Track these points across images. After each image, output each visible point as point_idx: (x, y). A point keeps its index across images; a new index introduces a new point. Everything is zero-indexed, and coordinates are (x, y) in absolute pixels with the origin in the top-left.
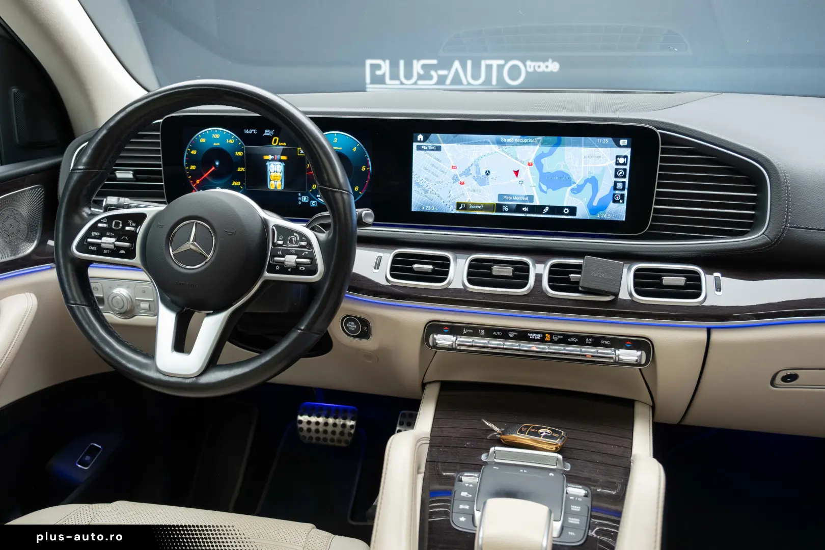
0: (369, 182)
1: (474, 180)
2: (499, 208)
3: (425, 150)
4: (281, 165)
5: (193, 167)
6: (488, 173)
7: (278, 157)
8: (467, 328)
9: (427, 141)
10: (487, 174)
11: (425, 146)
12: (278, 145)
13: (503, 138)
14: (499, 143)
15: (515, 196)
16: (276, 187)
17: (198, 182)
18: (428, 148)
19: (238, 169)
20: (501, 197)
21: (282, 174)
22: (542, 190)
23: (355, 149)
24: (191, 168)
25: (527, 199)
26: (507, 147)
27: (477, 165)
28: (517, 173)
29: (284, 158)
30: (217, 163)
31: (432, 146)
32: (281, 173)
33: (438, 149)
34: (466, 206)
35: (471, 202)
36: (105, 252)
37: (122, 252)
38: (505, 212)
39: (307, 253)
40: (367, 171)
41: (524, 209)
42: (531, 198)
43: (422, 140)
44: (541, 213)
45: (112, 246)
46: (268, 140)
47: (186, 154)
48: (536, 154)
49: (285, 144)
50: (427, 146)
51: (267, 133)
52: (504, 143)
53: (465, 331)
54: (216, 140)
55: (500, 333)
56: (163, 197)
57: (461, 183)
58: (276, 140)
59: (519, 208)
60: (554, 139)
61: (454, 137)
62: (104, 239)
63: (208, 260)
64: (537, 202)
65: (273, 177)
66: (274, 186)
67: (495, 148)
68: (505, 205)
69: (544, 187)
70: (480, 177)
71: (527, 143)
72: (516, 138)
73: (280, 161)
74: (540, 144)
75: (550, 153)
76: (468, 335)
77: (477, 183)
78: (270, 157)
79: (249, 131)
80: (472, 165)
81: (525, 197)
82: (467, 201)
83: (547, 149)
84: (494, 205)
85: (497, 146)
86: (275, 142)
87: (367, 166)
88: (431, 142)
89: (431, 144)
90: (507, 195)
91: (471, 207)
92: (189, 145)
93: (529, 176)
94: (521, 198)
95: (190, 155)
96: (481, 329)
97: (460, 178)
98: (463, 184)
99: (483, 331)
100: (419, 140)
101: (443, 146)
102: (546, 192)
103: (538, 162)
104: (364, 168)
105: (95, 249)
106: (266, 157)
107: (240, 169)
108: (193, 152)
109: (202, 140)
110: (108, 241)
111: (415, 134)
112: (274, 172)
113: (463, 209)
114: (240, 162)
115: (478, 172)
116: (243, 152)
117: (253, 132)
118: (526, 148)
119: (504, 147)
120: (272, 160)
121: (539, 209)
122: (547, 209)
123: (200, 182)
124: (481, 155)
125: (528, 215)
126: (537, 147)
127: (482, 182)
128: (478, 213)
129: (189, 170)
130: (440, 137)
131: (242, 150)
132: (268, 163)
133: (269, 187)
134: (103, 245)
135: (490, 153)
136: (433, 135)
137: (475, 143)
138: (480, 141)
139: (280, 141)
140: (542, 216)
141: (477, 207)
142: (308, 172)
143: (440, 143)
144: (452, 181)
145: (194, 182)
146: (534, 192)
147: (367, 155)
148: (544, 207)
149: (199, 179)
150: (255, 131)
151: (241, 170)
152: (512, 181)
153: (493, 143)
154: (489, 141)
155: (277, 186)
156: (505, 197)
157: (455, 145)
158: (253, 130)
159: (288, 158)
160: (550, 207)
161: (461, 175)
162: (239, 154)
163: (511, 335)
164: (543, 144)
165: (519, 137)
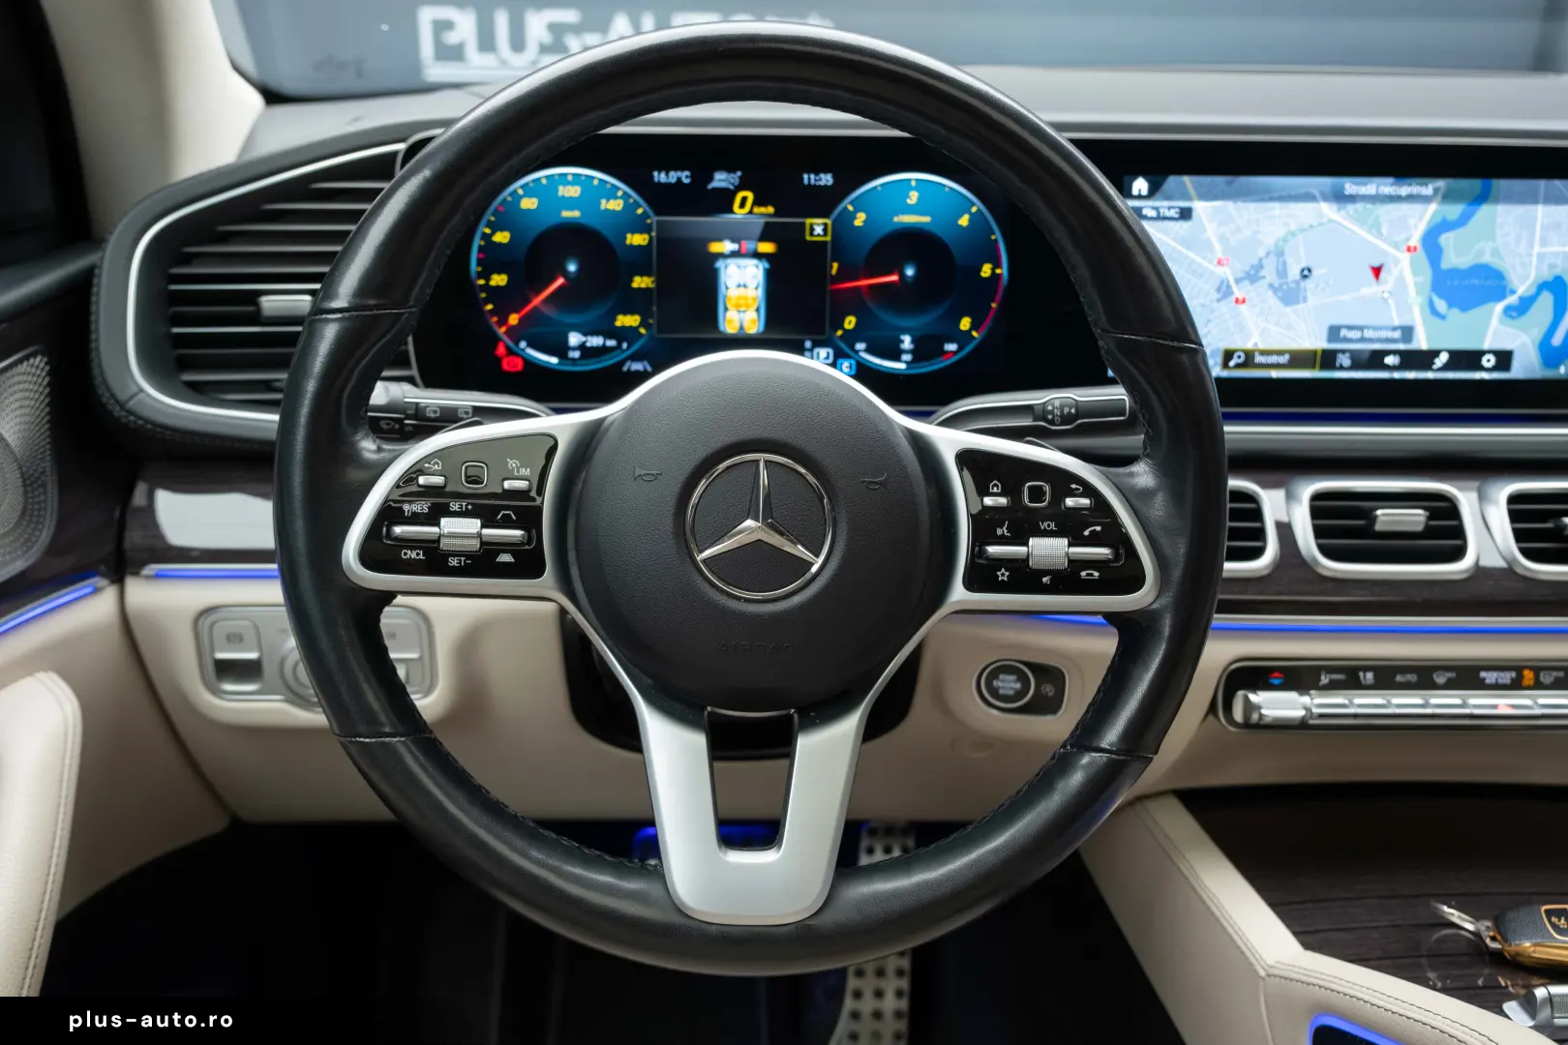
0: (1001, 305)
1: (1270, 293)
2: (1328, 359)
3: (1152, 218)
4: (757, 266)
5: (499, 280)
6: (1306, 273)
7: (749, 246)
8: (1330, 670)
9: (1158, 195)
10: (1306, 276)
11: (1154, 208)
12: (751, 212)
13: (1351, 186)
14: (1340, 198)
15: (1368, 327)
16: (741, 328)
17: (514, 319)
18: (1159, 213)
19: (632, 281)
20: (1334, 332)
21: (760, 293)
22: (1434, 312)
23: (964, 221)
24: (493, 283)
25: (1397, 334)
26: (1359, 206)
27: (1280, 254)
28: (1377, 271)
29: (767, 247)
30: (572, 268)
31: (1169, 208)
32: (757, 288)
33: (1186, 214)
34: (1249, 360)
35: (1261, 346)
36: (453, 562)
37: (506, 558)
38: (1341, 368)
39: (1098, 528)
40: (995, 277)
41: (1390, 360)
42: (1408, 332)
43: (1145, 192)
44: (1428, 366)
45: (475, 544)
46: (723, 201)
47: (477, 242)
48: (1429, 224)
49: (771, 210)
50: (1156, 209)
51: (721, 180)
52: (1352, 199)
53: (1324, 679)
54: (570, 203)
55: (1412, 678)
56: (406, 364)
57: (1237, 301)
58: (744, 200)
59: (1375, 359)
60: (1474, 185)
61: (1229, 184)
62: (449, 525)
63: (814, 569)
64: (1421, 342)
65: (734, 302)
66: (737, 325)
67: (1328, 209)
68: (1343, 352)
69: (1441, 305)
70: (1287, 283)
71: (1411, 198)
72: (1384, 186)
73: (757, 255)
74: (1439, 198)
75: (1462, 221)
76: (1333, 686)
77: (1280, 299)
78: (728, 246)
79: (667, 175)
80: (1268, 254)
81: (1394, 329)
82: (1249, 346)
83: (1455, 210)
84: (1315, 352)
85: (1334, 206)
86: (742, 205)
87: (997, 264)
88: (1168, 198)
89: (1166, 203)
90: (1350, 328)
91: (1259, 359)
92: (489, 216)
93: (1408, 276)
94: (1384, 334)
95: (489, 245)
96: (1366, 669)
97: (1235, 288)
98: (1244, 301)
99: (1370, 676)
100: (1135, 192)
101: (1199, 207)
102: (1443, 317)
103: (1431, 242)
104: (986, 271)
105: (421, 557)
106: (715, 247)
107: (640, 282)
108: (502, 237)
109: (529, 204)
110: (460, 529)
111: (1126, 178)
112: (739, 286)
113: (1238, 366)
114: (640, 261)
115: (1282, 273)
116: (649, 233)
117: (679, 179)
118: (1405, 208)
119: (1350, 208)
120: (734, 254)
121: (1424, 359)
122: (1444, 358)
123: (520, 320)
124: (1293, 228)
125: (1397, 375)
126: (1433, 207)
127: (1290, 296)
128: (1274, 374)
129: (486, 288)
130: (1192, 182)
131: (644, 229)
132: (720, 264)
133: (722, 328)
134: (445, 544)
135: (1315, 224)
136: (1172, 181)
137: (1281, 199)
138: (1293, 193)
139: (756, 203)
140: (1430, 375)
141: (1274, 359)
142: (833, 283)
143: (1190, 199)
144: (1217, 296)
145: (503, 321)
146: (1417, 319)
147: (997, 236)
148: (1436, 353)
149: (517, 311)
150: (685, 176)
151: (643, 286)
152: (1365, 291)
153: (1325, 198)
154: (1316, 192)
155: (746, 325)
156: (1344, 333)
157: (1230, 206)
158: (679, 174)
159: (780, 248)
160: (1453, 354)
161: (1238, 281)
162: (638, 239)
163: (1440, 679)
164: (1447, 197)
165: (1390, 180)
